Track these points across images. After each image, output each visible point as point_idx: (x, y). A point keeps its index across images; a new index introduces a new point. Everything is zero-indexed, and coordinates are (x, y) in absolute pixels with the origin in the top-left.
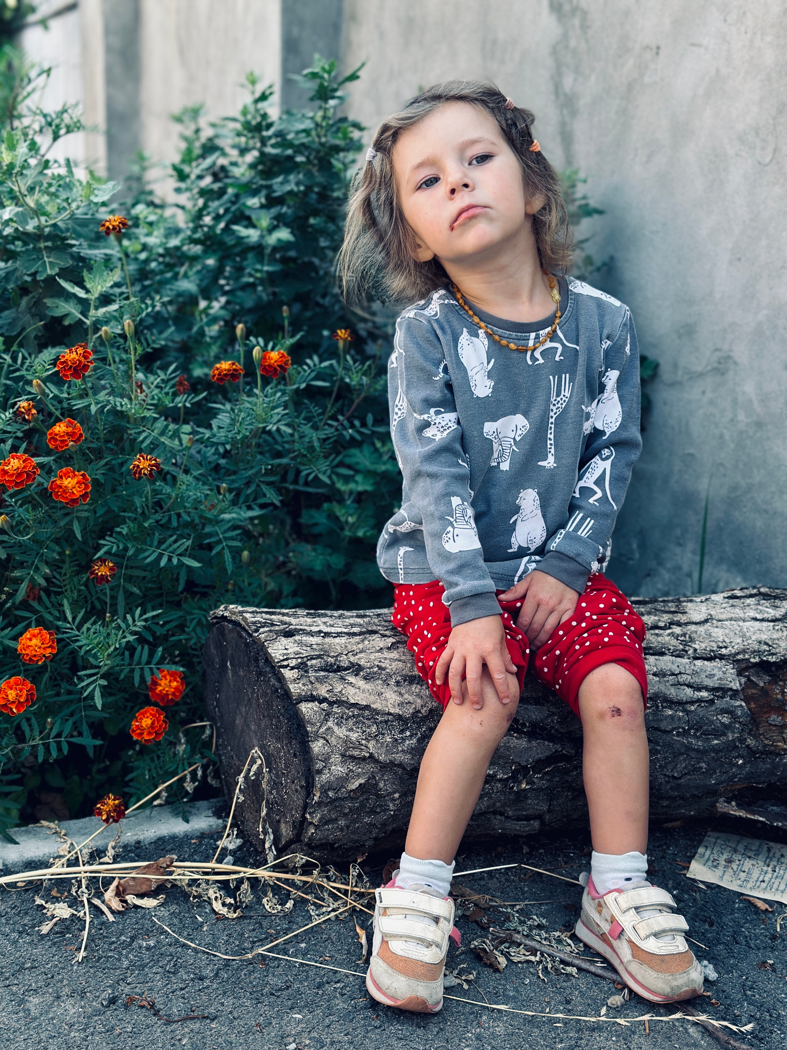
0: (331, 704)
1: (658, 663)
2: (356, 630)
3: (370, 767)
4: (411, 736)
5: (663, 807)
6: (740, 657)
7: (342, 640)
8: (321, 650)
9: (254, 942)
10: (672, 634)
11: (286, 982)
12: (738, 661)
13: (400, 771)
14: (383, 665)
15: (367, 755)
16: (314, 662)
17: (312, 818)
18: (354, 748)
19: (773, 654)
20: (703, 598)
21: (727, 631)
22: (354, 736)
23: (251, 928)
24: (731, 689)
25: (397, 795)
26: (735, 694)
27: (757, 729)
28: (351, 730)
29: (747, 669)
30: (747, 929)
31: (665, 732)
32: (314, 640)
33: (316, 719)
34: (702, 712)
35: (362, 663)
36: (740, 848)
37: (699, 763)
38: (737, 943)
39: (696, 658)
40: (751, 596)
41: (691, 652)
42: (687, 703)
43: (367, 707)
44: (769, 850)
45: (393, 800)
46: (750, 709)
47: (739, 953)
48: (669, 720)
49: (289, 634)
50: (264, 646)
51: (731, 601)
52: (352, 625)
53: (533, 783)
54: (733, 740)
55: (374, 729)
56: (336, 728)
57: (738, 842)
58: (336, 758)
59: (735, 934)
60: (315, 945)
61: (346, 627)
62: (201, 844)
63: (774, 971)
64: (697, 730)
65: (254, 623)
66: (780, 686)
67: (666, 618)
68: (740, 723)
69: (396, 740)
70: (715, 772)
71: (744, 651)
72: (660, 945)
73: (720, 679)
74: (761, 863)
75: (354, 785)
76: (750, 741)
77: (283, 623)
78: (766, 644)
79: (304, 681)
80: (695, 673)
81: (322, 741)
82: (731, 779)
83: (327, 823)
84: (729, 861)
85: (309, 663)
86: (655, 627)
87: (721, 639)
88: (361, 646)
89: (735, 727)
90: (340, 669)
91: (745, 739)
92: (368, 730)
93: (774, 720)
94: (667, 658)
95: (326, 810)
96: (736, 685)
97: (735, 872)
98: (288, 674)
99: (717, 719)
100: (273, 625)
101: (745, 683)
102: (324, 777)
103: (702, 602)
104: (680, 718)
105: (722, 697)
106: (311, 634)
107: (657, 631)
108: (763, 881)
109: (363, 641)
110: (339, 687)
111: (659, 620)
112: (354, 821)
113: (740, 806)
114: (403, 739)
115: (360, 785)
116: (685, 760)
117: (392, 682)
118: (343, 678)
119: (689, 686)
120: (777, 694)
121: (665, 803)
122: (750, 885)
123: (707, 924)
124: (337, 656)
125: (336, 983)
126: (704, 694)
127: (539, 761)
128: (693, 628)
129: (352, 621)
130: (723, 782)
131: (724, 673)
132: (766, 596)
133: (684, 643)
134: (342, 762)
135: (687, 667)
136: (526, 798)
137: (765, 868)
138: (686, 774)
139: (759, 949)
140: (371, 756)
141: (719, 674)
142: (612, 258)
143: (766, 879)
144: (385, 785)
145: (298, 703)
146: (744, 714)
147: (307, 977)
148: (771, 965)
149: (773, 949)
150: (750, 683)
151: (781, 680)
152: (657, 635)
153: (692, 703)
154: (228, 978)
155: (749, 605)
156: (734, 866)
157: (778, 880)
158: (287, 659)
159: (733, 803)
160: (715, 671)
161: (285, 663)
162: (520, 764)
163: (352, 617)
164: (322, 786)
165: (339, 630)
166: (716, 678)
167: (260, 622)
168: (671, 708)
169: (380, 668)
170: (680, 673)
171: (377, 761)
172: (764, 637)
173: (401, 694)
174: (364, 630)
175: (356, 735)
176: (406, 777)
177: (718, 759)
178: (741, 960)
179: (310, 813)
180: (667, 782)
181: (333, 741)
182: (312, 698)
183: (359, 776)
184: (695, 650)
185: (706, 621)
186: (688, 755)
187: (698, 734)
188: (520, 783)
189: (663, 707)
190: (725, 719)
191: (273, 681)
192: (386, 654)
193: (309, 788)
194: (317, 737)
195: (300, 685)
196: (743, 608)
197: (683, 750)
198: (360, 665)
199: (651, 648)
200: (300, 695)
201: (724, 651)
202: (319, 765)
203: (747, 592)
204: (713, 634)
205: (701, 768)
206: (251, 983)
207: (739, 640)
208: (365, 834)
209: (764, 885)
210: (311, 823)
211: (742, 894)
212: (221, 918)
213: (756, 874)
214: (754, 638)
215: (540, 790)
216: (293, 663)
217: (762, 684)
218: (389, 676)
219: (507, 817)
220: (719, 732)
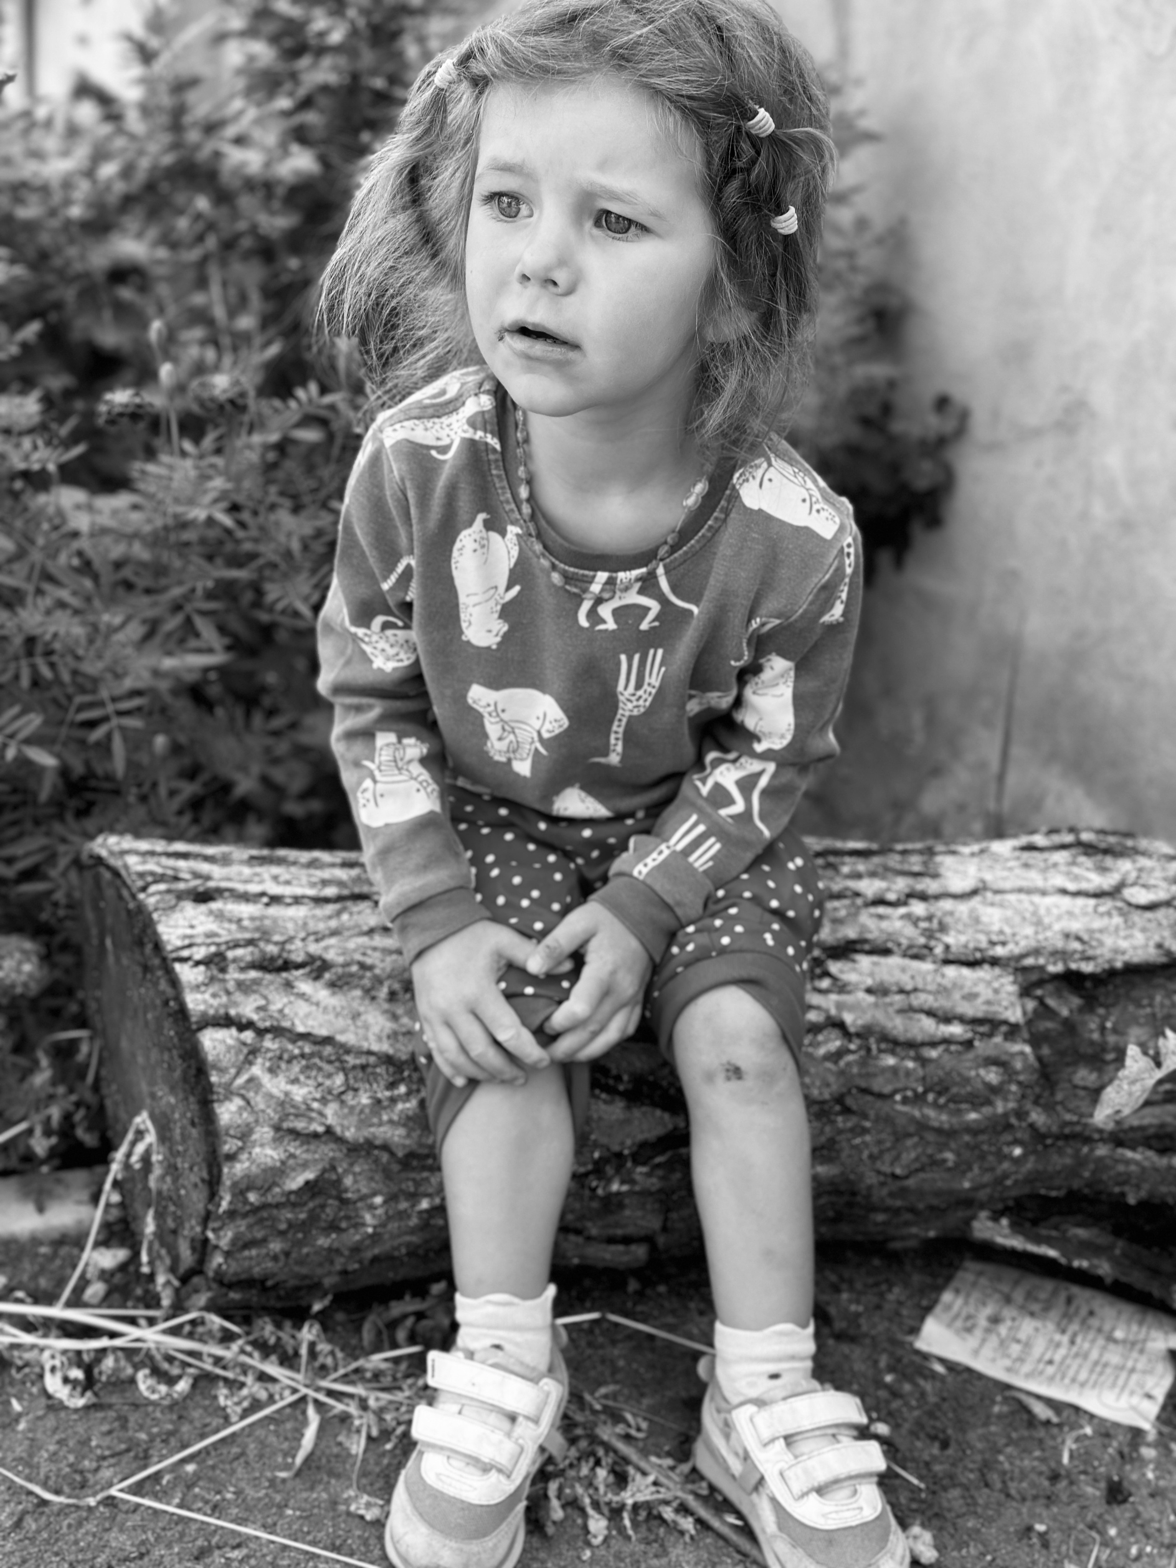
0: (261, 1033)
1: (877, 970)
2: (331, 891)
3: (327, 1151)
4: (409, 1094)
5: (876, 1224)
6: (1029, 961)
7: (300, 912)
8: (257, 929)
9: (104, 1458)
10: (908, 917)
11: (143, 1543)
12: (1025, 970)
13: (385, 1157)
14: (368, 961)
15: (321, 1129)
16: (239, 952)
17: (218, 1238)
18: (297, 1116)
19: (1088, 959)
20: (976, 848)
21: (1009, 913)
22: (299, 1093)
23: (105, 1428)
24: (1005, 1022)
25: (378, 1200)
26: (1013, 1031)
27: (1052, 1094)
28: (295, 1081)
29: (1040, 983)
30: (1009, 1458)
31: (880, 1096)
32: (245, 910)
33: (227, 1060)
34: (948, 1062)
35: (330, 956)
36: (1018, 1295)
37: (941, 1151)
38: (987, 1485)
39: (947, 962)
40: (1063, 847)
41: (939, 950)
42: (923, 1044)
43: (328, 1040)
44: (1069, 1301)
45: (372, 1208)
46: (1039, 1059)
47: (987, 1506)
48: (888, 1075)
49: (203, 897)
50: (151, 919)
51: (1026, 855)
52: (325, 883)
53: (632, 1182)
54: (1006, 1115)
55: (339, 1080)
56: (266, 1079)
57: (1016, 1283)
58: (263, 1133)
59: (986, 1466)
60: (213, 1467)
61: (313, 885)
62: (55, 1255)
63: (1045, 1545)
64: (940, 1094)
65: (141, 875)
66: (1100, 1016)
67: (901, 884)
68: (1020, 1083)
69: (379, 1101)
70: (970, 1168)
71: (1036, 952)
72: (827, 1509)
73: (988, 1003)
74: (1050, 1326)
75: (296, 1182)
76: (1037, 1117)
77: (196, 875)
78: (1078, 939)
79: (215, 988)
80: (943, 991)
81: (238, 1102)
82: (999, 1181)
83: (247, 1245)
84: (995, 1320)
85: (230, 954)
86: (880, 901)
87: (996, 928)
88: (333, 923)
89: (1009, 1091)
90: (287, 966)
91: (1027, 1113)
92: (328, 1083)
93: (1083, 1079)
94: (894, 961)
95: (242, 1225)
96: (1015, 1015)
97: (1002, 1343)
98: (187, 974)
99: (978, 1075)
100: (176, 879)
101: (1035, 1011)
102: (239, 1168)
103: (973, 855)
104: (908, 1073)
105: (990, 1035)
106: (246, 897)
107: (881, 910)
108: (1050, 1362)
109: (339, 913)
110: (279, 1001)
111: (888, 890)
112: (300, 1244)
113: (1016, 1227)
114: (393, 1100)
115: (307, 1183)
116: (915, 1146)
117: (383, 992)
118: (289, 985)
119: (930, 1013)
120: (1091, 1031)
121: (880, 1217)
122: (1026, 1368)
123: (937, 1445)
124: (283, 943)
125: (234, 1548)
126: (956, 1030)
127: (643, 1145)
128: (947, 905)
129: (326, 874)
130: (984, 1186)
131: (996, 991)
132: (1089, 849)
133: (929, 934)
134: (275, 1140)
135: (929, 978)
136: (621, 1206)
137: (1057, 1337)
138: (917, 1171)
139: (1024, 1499)
140: (329, 1131)
141: (986, 993)
142: (903, 222)
143: (1058, 1357)
144: (356, 1182)
145: (200, 1029)
146: (1027, 1068)
147: (182, 1535)
148: (1042, 1535)
149: (1050, 1499)
150: (1044, 1011)
151: (1102, 1005)
152: (881, 917)
153: (933, 1044)
154: (38, 1531)
155: (1055, 865)
156: (1003, 1330)
157: (1078, 1361)
158: (190, 946)
159: (1005, 1222)
160: (981, 988)
161: (185, 953)
162: (608, 1149)
163: (333, 865)
164: (235, 1184)
165: (299, 891)
166: (980, 1000)
167: (152, 874)
168: (893, 1053)
169: (363, 966)
170: (915, 990)
171: (340, 1140)
172: (1076, 926)
173: (395, 1017)
174: (346, 892)
175: (304, 1091)
176: (395, 1167)
177: (976, 1147)
178: (990, 1520)
179: (214, 1230)
180: (883, 1184)
181: (259, 1102)
182: (226, 1021)
183: (305, 1165)
184: (947, 947)
185: (974, 892)
186: (922, 1138)
187: (942, 1101)
188: (609, 1181)
189: (880, 1051)
190: (992, 1076)
191: (163, 985)
192: (379, 941)
193: (213, 1184)
194: (229, 1094)
195: (207, 996)
196: (1044, 870)
197: (912, 1129)
198: (324, 961)
199: (865, 941)
200: (204, 1014)
201: (999, 951)
202: (229, 1146)
203: (1057, 839)
204: (984, 919)
205: (944, 1161)
206: (76, 1542)
207: (1029, 931)
208: (321, 1265)
209: (1050, 1370)
210: (216, 1247)
211: (1008, 1387)
212: (54, 1406)
213: (1039, 1347)
214: (1057, 927)
215: (645, 1193)
216: (200, 953)
217: (1065, 1012)
218: (378, 981)
219: (589, 1238)
220: (977, 1100)
